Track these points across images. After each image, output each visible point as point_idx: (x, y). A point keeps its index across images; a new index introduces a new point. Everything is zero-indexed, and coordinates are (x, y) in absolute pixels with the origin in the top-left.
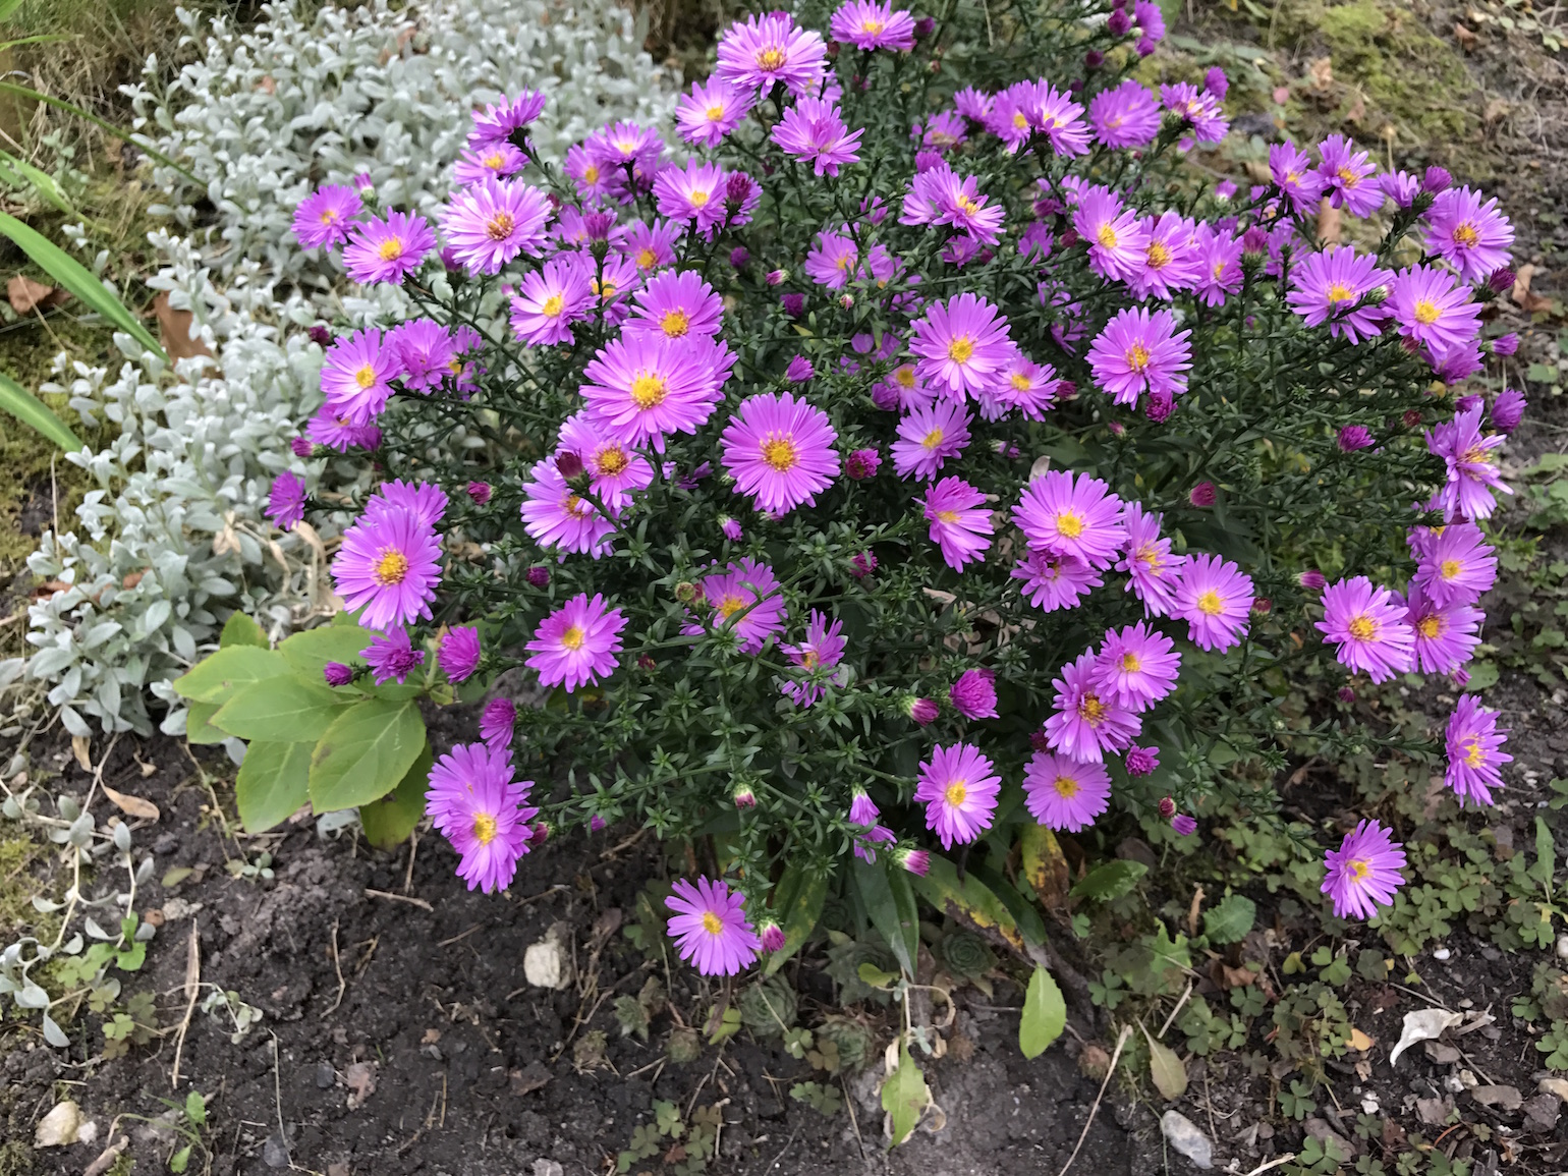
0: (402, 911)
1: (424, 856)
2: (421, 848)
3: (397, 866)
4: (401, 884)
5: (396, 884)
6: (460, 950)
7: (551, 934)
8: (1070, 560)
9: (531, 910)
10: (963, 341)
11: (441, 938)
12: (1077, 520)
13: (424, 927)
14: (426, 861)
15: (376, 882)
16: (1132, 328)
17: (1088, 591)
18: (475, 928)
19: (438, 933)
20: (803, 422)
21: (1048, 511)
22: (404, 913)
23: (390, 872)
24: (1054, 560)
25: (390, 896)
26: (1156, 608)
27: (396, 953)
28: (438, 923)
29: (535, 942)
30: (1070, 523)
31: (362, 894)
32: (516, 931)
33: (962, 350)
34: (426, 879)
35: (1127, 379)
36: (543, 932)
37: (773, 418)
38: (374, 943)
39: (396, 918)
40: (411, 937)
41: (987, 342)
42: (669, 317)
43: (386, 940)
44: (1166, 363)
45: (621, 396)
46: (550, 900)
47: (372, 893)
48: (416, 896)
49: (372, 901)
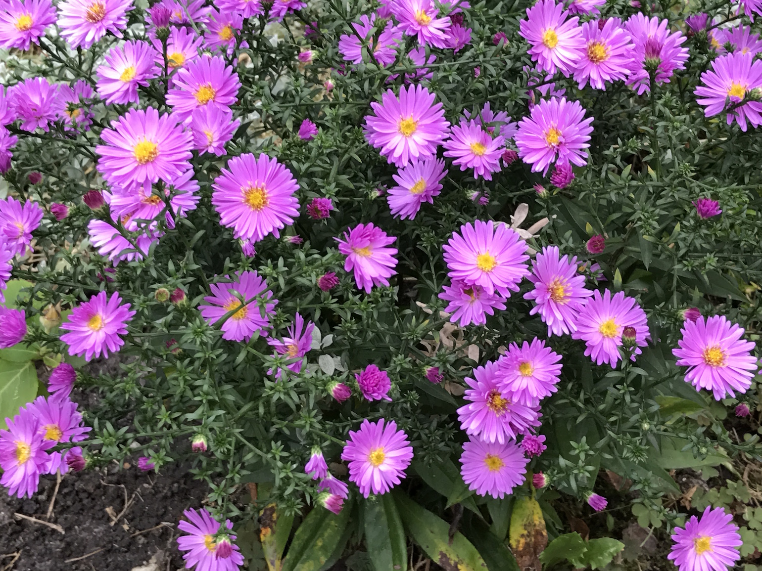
0: (43, 533)
1: (66, 490)
2: (64, 484)
3: (42, 497)
4: (45, 512)
5: (40, 511)
6: (83, 567)
7: (153, 560)
8: (480, 290)
9: (142, 540)
10: (410, 120)
11: (69, 557)
12: (492, 259)
13: (55, 545)
14: (66, 494)
15: (26, 508)
16: (551, 113)
17: (492, 313)
18: (98, 550)
19: (68, 550)
20: (275, 175)
21: (471, 249)
22: (44, 535)
23: (37, 501)
24: (471, 289)
25: (33, 519)
26: (557, 330)
27: (33, 565)
28: (69, 544)
29: (141, 565)
30: (486, 260)
31: (12, 516)
32: (129, 557)
33: (408, 126)
34: (65, 509)
35: (542, 153)
36: (148, 558)
37: (254, 172)
38: (17, 555)
39: (37, 538)
40: (47, 553)
41: (428, 121)
42: (202, 90)
43: (28, 554)
44: (573, 142)
45: (126, 154)
46: (157, 534)
47: (19, 516)
48: (55, 522)
49: (20, 523)
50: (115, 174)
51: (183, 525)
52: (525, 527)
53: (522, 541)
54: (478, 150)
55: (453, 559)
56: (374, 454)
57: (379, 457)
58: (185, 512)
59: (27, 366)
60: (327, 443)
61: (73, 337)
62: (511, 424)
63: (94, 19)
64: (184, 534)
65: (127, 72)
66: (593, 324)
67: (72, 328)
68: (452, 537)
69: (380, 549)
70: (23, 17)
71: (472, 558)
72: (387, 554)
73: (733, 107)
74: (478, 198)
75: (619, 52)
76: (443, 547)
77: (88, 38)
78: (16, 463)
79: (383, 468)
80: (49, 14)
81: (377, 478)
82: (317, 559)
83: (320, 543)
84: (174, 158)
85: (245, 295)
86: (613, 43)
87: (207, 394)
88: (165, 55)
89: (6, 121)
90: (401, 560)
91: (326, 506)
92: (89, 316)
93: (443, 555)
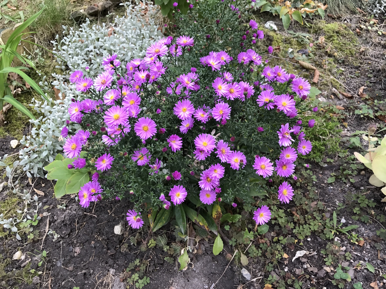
0: (91, 217)
1: (97, 206)
2: (97, 204)
3: (91, 208)
4: (92, 212)
5: (91, 212)
6: (102, 226)
7: (120, 224)
8: (204, 151)
9: (117, 218)
10: (185, 108)
11: (98, 223)
12: (206, 143)
13: (95, 220)
14: (98, 207)
15: (87, 211)
16: (220, 106)
17: (207, 157)
18: (106, 221)
19: (98, 222)
20: (150, 123)
21: (201, 141)
22: (92, 218)
23: (90, 209)
24: (202, 151)
25: (89, 214)
26: (223, 161)
27: (89, 226)
28: (98, 220)
29: (117, 225)
30: (205, 144)
31: (83, 213)
32: (114, 223)
33: (184, 110)
34: (97, 211)
35: (218, 116)
36: (119, 223)
37: (145, 122)
38: (85, 223)
39: (90, 219)
40: (93, 222)
41: (189, 108)
42: (131, 101)
43: (87, 223)
44: (226, 113)
45: (111, 118)
46: (121, 217)
47: (85, 213)
48: (95, 214)
49: (85, 215)
50: (109, 123)
51: (128, 214)
52: (216, 212)
53: (216, 216)
54: (202, 116)
55: (198, 221)
56: (177, 194)
57: (178, 195)
58: (128, 211)
59: (86, 174)
60: (165, 192)
61: (98, 165)
62: (212, 185)
63: (103, 84)
64: (128, 216)
65: (112, 97)
66: (232, 159)
67: (98, 163)
68: (198, 215)
69: (179, 219)
70: (85, 83)
71: (203, 221)
72: (181, 220)
73: (266, 104)
74: (203, 128)
75: (237, 91)
76: (195, 218)
77: (102, 89)
78: (83, 198)
79: (180, 197)
80: (91, 83)
81: (178, 200)
82: (163, 222)
83: (164, 218)
84: (124, 118)
85: (143, 154)
86: (236, 88)
87: (133, 179)
88: (121, 93)
89: (80, 110)
90: (185, 222)
91: (165, 208)
92: (102, 160)
93: (195, 220)
